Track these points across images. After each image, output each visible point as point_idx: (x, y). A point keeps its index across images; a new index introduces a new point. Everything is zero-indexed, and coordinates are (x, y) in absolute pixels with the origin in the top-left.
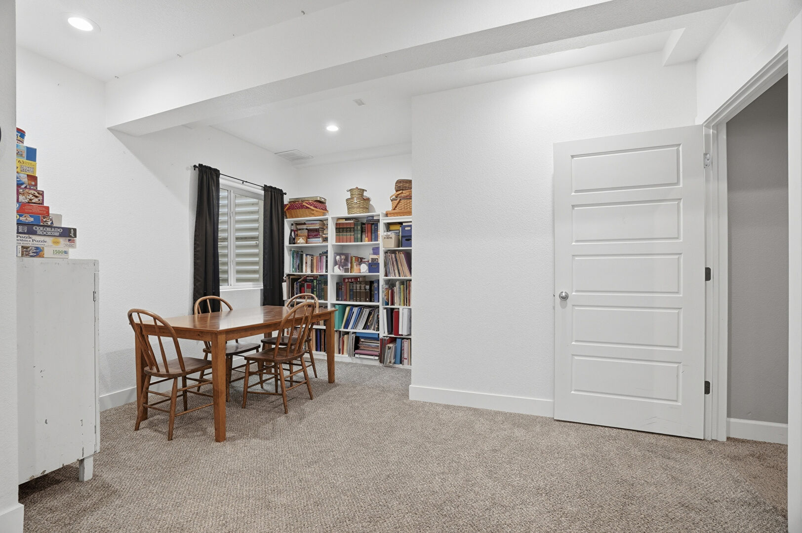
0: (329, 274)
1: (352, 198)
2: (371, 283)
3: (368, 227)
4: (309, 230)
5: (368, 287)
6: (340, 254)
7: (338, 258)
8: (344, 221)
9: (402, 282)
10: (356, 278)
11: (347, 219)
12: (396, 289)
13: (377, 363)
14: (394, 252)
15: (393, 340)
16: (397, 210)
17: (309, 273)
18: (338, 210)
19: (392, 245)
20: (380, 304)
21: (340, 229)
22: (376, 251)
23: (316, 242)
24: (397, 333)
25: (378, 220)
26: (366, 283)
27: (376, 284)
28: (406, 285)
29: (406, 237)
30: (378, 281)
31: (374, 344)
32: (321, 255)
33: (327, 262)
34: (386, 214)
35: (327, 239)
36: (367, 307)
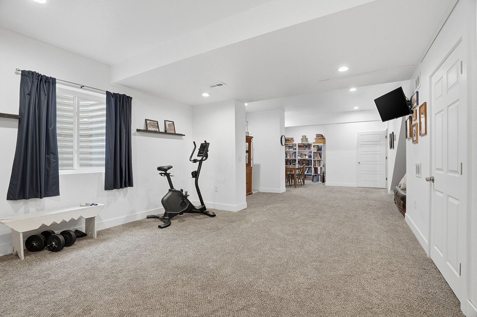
0: (297, 158)
1: (303, 138)
2: (309, 161)
3: (308, 146)
4: (289, 147)
5: (308, 162)
6: (299, 153)
7: (299, 154)
8: (300, 144)
9: (318, 161)
10: (304, 160)
11: (301, 144)
12: (316, 162)
13: (312, 182)
14: (315, 153)
15: (315, 176)
16: (317, 142)
17: (289, 158)
18: (298, 141)
19: (316, 151)
20: (312, 166)
21: (299, 146)
22: (311, 152)
23: (291, 150)
24: (317, 173)
25: (311, 144)
26: (307, 161)
27: (310, 161)
28: (319, 161)
29: (319, 149)
30: (311, 160)
31: (310, 177)
32: (293, 153)
33: (295, 155)
34: (313, 143)
35: (295, 149)
36: (308, 167)
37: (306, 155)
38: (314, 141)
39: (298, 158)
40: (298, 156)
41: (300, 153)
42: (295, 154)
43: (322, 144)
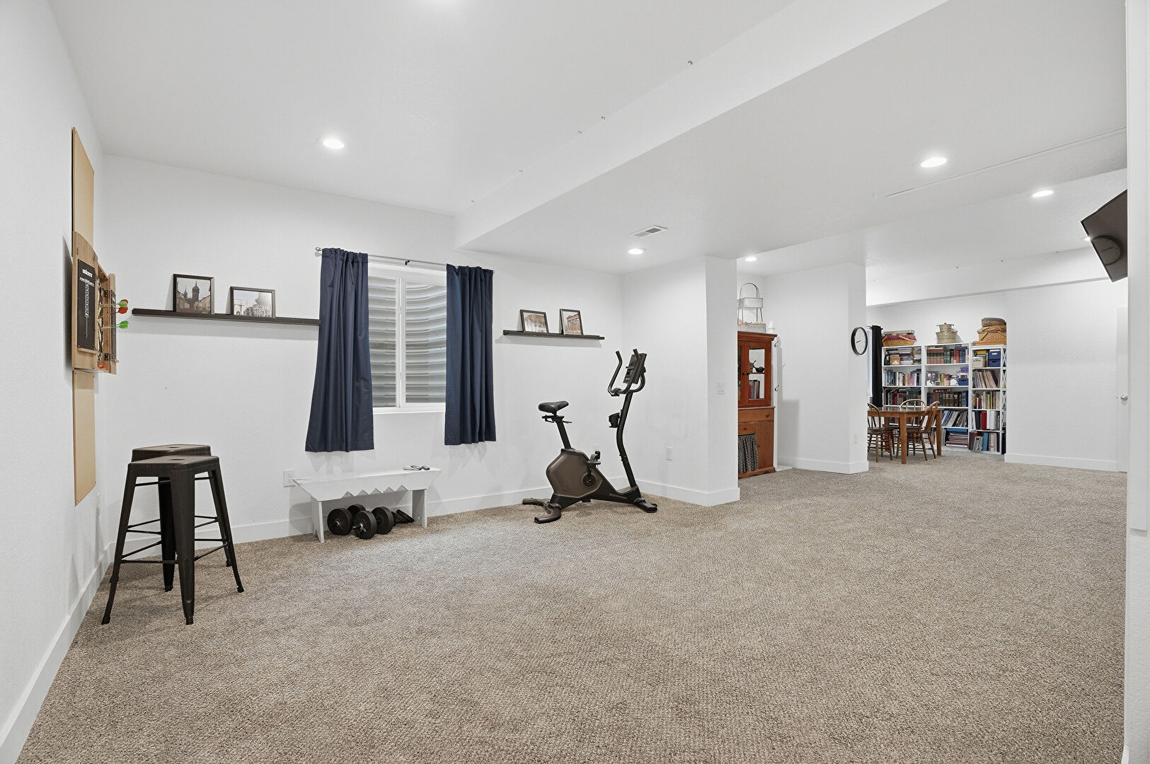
0: (923, 386)
1: (941, 332)
2: (959, 393)
3: (959, 352)
4: (901, 355)
5: (956, 396)
6: (931, 372)
7: (929, 375)
8: (934, 348)
9: (988, 392)
10: (945, 390)
11: (936, 347)
12: (983, 397)
13: (967, 450)
14: (979, 370)
15: (980, 434)
16: (984, 340)
17: (901, 385)
18: (927, 338)
19: (980, 365)
20: (970, 408)
21: (931, 353)
22: (965, 369)
23: (907, 363)
24: (985, 427)
25: (966, 348)
26: (955, 393)
27: (964, 394)
28: (992, 394)
29: (993, 360)
30: (967, 392)
31: (963, 437)
32: (912, 373)
33: (918, 378)
34: (974, 344)
35: (919, 361)
36: (956, 410)
37: (950, 377)
38: (977, 338)
39: (926, 385)
40: (927, 379)
41: (934, 372)
42: (918, 374)
43: (1001, 347)
